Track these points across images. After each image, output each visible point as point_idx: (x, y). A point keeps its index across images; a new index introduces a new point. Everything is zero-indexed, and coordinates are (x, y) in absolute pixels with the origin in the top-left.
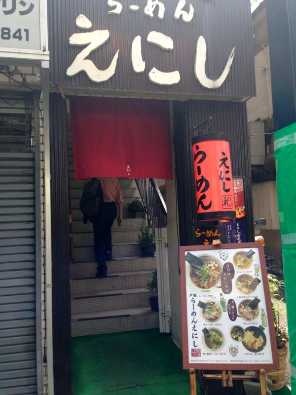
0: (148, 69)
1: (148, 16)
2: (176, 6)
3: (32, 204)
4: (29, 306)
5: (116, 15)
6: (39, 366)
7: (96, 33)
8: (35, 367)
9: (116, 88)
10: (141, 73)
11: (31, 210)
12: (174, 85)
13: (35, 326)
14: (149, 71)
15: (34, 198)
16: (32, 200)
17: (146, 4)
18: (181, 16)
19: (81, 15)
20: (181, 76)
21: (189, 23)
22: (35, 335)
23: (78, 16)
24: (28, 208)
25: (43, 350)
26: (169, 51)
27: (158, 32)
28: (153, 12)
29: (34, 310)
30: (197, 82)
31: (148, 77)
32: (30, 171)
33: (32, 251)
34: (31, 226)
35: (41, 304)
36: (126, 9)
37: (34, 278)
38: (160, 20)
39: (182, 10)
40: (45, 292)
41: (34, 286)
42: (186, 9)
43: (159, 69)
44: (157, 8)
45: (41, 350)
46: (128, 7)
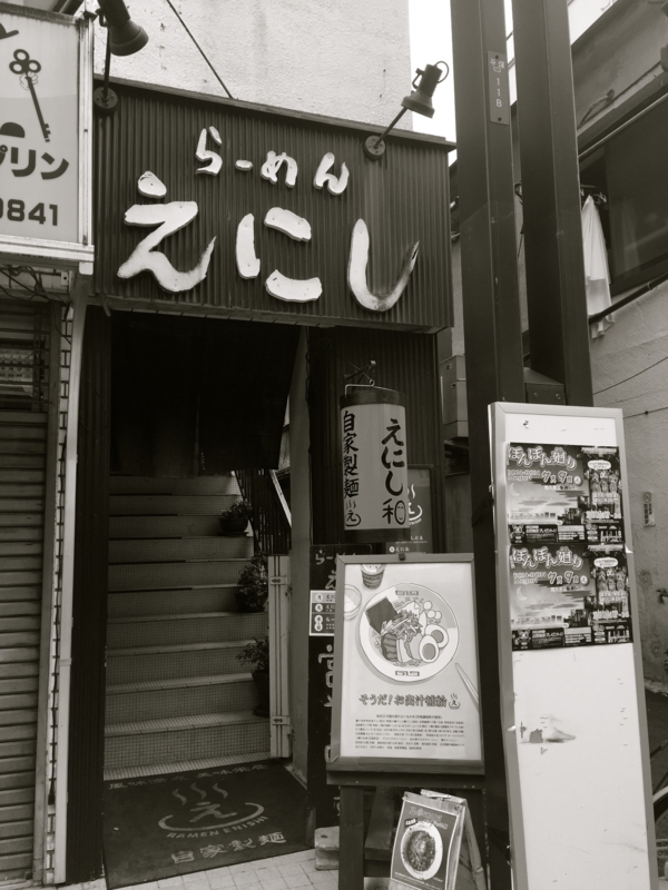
0: (264, 273)
1: (268, 181)
2: (318, 164)
3: (40, 508)
4: (26, 700)
5: (211, 176)
6: (39, 814)
7: (174, 206)
8: (32, 818)
9: (206, 302)
10: (252, 280)
11: (35, 520)
12: (310, 303)
13: (34, 739)
14: (267, 276)
15: (43, 498)
16: (39, 502)
17: (264, 160)
18: (326, 183)
19: (147, 173)
20: (323, 287)
21: (339, 196)
22: (34, 754)
23: (142, 174)
24: (32, 516)
25: (49, 783)
26: (302, 243)
27: (284, 208)
28: (277, 174)
29: (35, 708)
30: (352, 297)
31: (264, 287)
32: (39, 448)
33: (34, 596)
34: (34, 549)
35: (47, 697)
36: (228, 167)
37: (37, 646)
38: (289, 188)
39: (328, 172)
40: (56, 675)
41: (36, 662)
42: (335, 171)
43: (285, 274)
44: (284, 167)
45: (44, 783)
46: (233, 163)
